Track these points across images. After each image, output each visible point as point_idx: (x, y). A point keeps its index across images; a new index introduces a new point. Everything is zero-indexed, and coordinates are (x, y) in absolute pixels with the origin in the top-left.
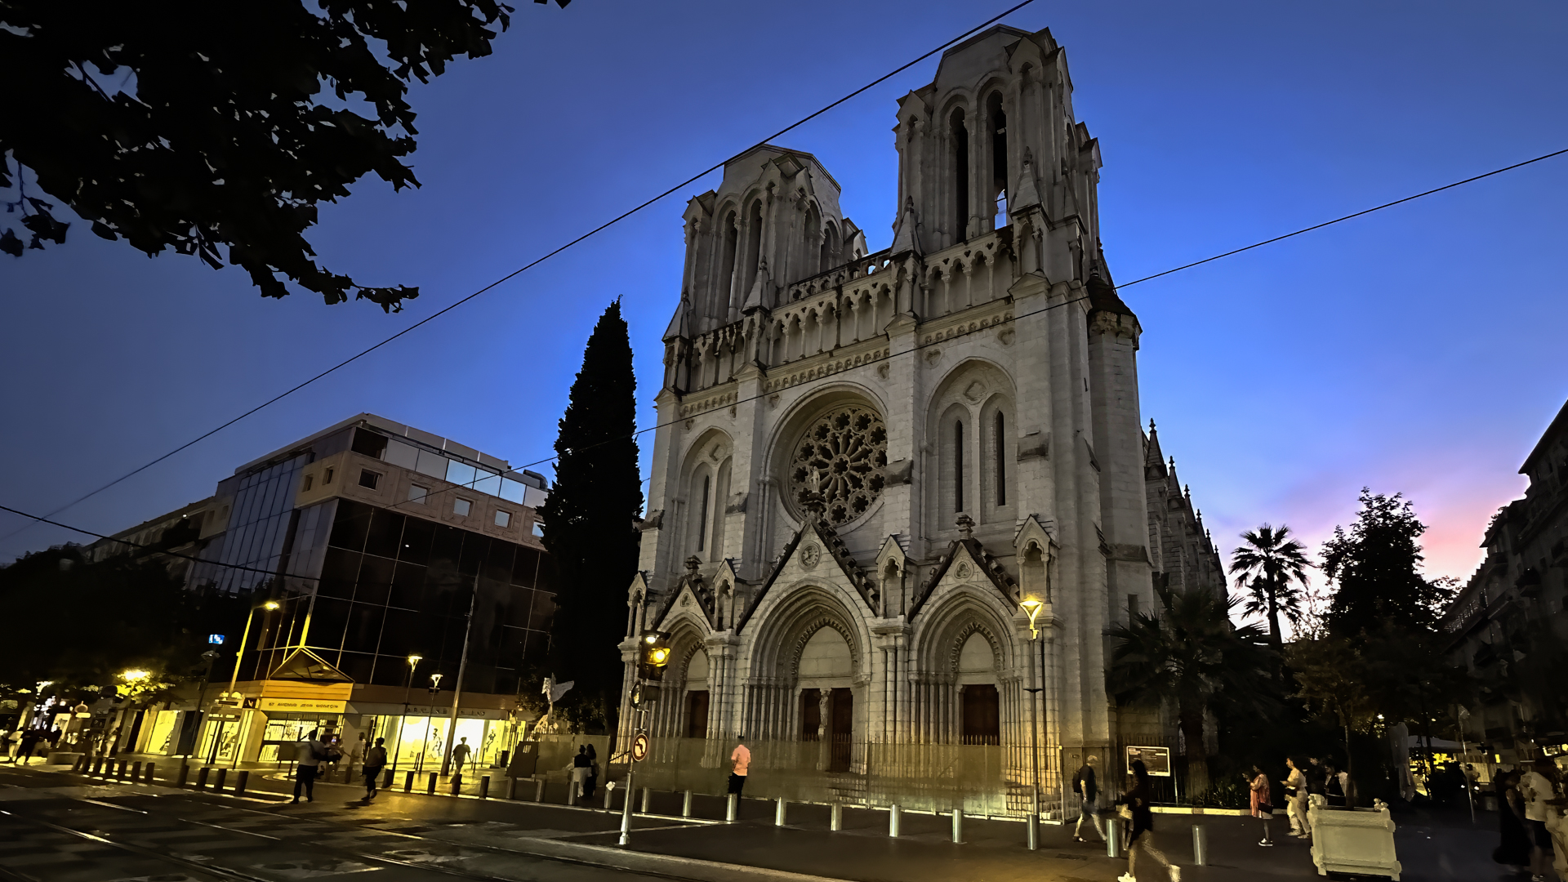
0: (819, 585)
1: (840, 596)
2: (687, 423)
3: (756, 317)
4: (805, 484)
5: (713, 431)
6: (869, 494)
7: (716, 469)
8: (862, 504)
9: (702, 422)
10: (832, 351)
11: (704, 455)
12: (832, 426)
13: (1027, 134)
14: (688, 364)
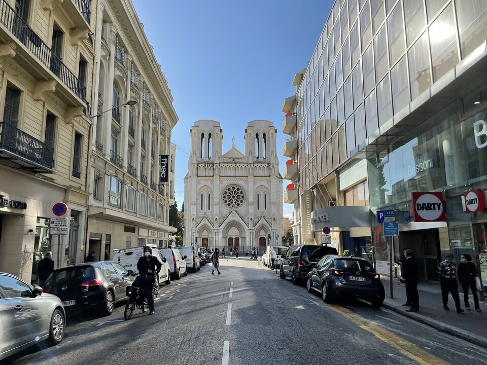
1: (240, 223)
2: (198, 183)
3: (218, 165)
4: (226, 199)
5: (205, 186)
6: (240, 203)
7: (205, 193)
8: (238, 205)
9: (203, 183)
10: (235, 176)
11: (202, 190)
12: (231, 188)
13: (271, 146)
14: (197, 169)
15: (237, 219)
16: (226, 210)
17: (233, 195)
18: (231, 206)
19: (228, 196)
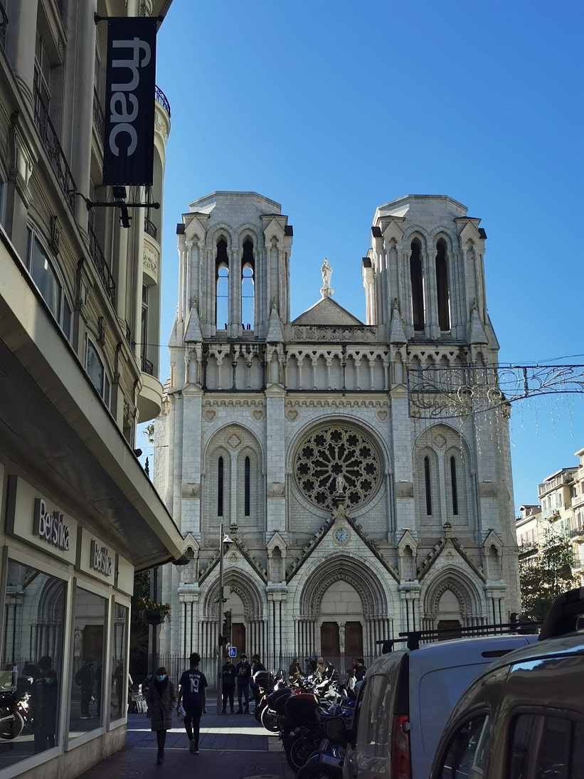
0: (351, 555)
1: (367, 563)
2: (209, 414)
3: (279, 348)
4: (309, 477)
5: (235, 425)
6: (361, 492)
7: (234, 454)
8: (355, 498)
9: (225, 416)
10: (344, 391)
11: (221, 441)
12: (328, 437)
13: (469, 285)
14: (204, 364)
15: (355, 547)
16: (309, 515)
17: (333, 463)
18: (329, 501)
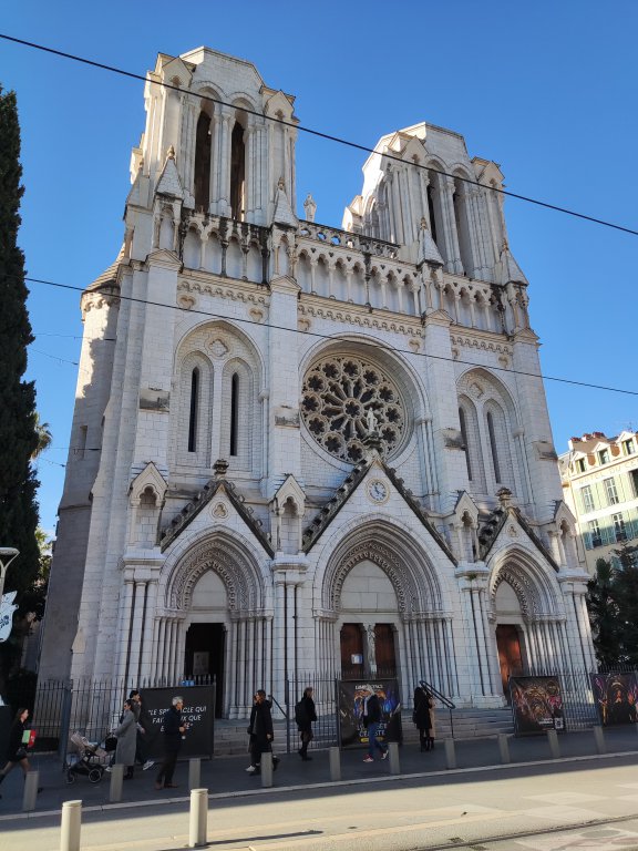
0: (391, 521)
1: (412, 534)
2: (185, 303)
3: (291, 235)
4: (317, 415)
5: (221, 324)
7: (218, 364)
10: (370, 308)
11: (200, 344)
12: (340, 368)
15: (396, 511)
17: (347, 401)
18: (343, 450)
19: (327, 399)
